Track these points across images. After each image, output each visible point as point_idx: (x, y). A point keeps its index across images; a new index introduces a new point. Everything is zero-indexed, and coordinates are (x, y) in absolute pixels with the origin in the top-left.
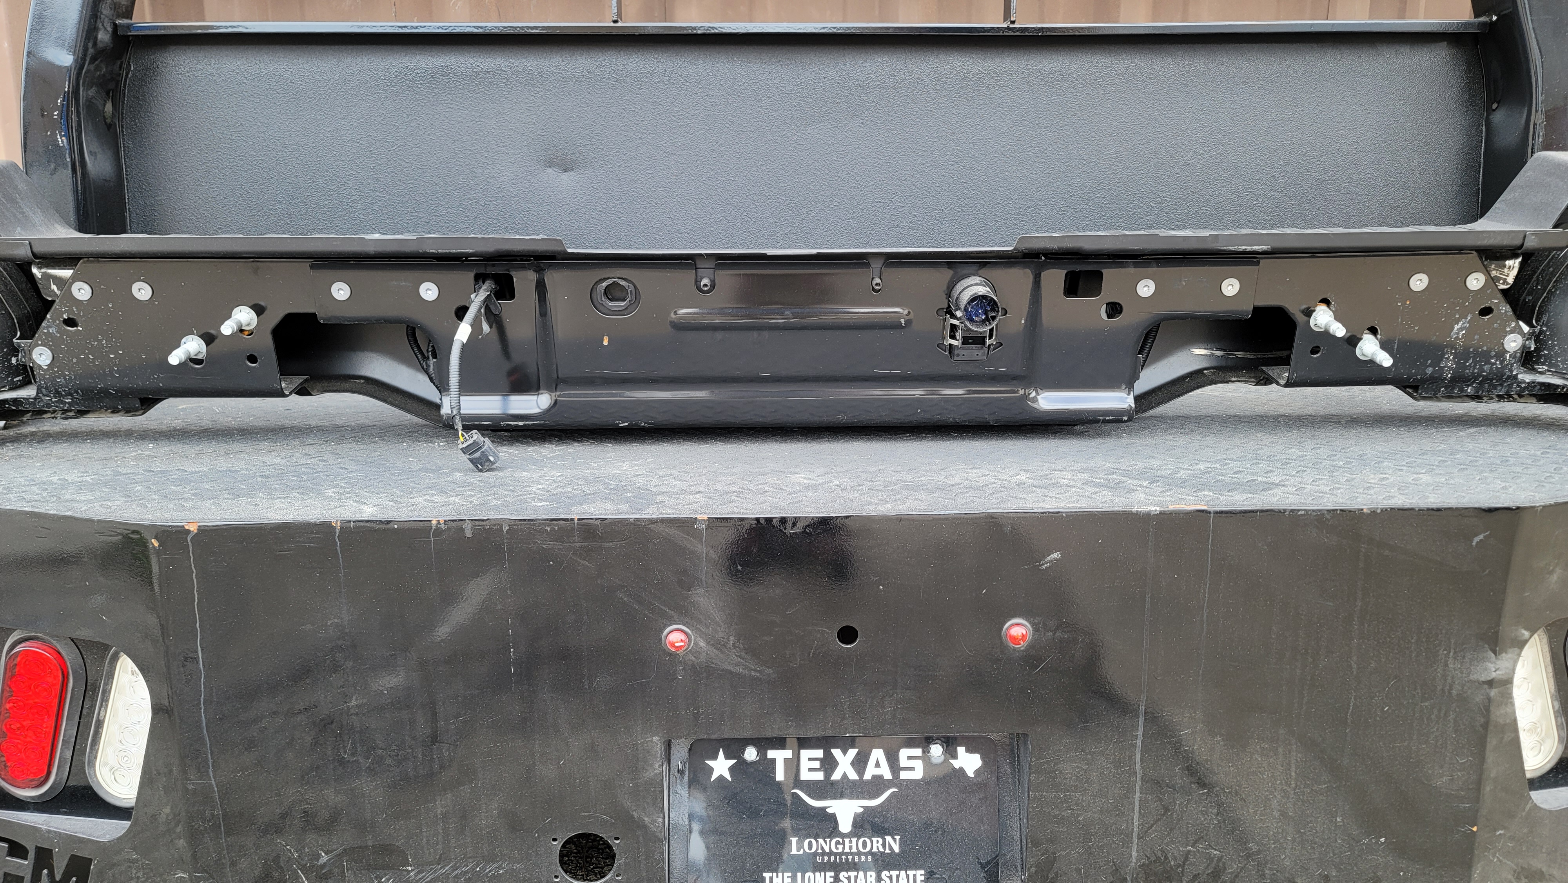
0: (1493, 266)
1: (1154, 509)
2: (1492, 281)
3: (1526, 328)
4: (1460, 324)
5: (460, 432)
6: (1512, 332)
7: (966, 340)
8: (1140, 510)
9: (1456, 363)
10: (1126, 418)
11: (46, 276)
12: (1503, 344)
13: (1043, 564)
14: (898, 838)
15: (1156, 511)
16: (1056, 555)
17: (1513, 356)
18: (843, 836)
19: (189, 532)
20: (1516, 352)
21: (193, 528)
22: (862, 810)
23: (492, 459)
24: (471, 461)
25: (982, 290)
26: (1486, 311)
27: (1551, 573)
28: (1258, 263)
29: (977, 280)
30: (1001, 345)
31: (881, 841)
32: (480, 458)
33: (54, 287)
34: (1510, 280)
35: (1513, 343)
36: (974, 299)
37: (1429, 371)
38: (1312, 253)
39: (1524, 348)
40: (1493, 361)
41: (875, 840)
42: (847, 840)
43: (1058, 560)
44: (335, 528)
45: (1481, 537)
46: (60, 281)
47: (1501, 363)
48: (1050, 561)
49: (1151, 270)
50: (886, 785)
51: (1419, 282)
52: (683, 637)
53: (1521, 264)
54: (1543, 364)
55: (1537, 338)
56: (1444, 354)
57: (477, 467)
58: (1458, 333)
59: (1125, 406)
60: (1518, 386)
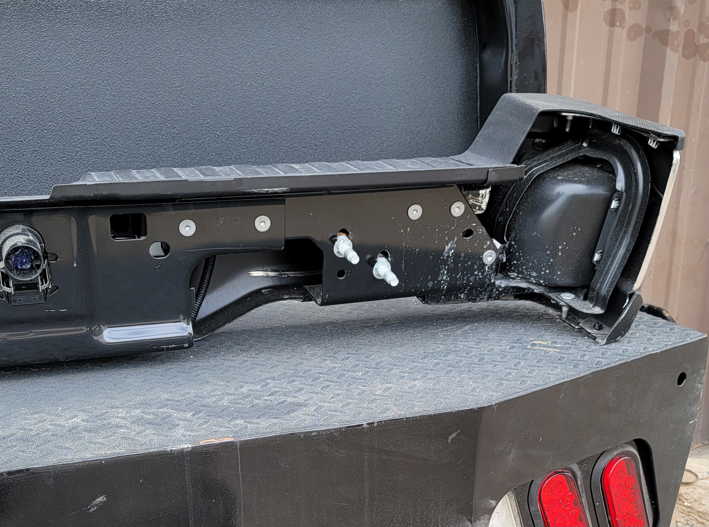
0: (470, 196)
1: (186, 447)
2: (470, 208)
3: (498, 245)
4: (449, 245)
6: (488, 249)
7: (18, 287)
8: (174, 449)
9: (450, 277)
10: (186, 345)
12: (482, 259)
13: (91, 508)
15: (188, 448)
16: (101, 499)
17: (490, 268)
20: (492, 265)
25: (21, 240)
26: (469, 233)
28: (283, 202)
29: (19, 228)
30: (58, 288)
34: (484, 206)
35: (489, 258)
36: (15, 249)
37: (430, 284)
38: (328, 191)
39: (498, 260)
40: (476, 273)
43: (104, 503)
45: (454, 435)
47: (482, 274)
48: (96, 505)
49: (189, 212)
51: (415, 212)
53: (490, 192)
54: (514, 272)
55: (508, 251)
56: (440, 270)
58: (448, 253)
59: (186, 334)
60: (497, 290)
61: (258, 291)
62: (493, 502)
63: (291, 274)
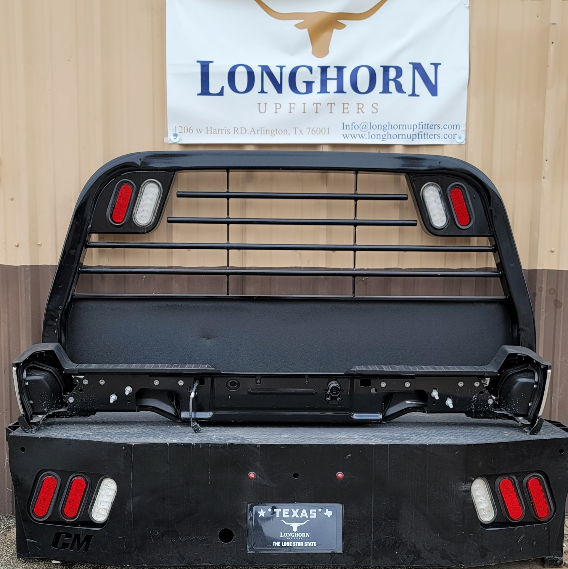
0: (482, 380)
2: (482, 384)
3: (494, 398)
4: (475, 396)
5: (192, 422)
6: (490, 398)
7: (331, 399)
8: (370, 444)
9: (474, 407)
10: (380, 422)
11: (76, 378)
12: (487, 402)
13: (346, 457)
14: (309, 533)
15: (374, 444)
16: (350, 455)
17: (491, 405)
18: (294, 532)
19: (132, 445)
20: (492, 404)
21: (133, 444)
22: (299, 526)
23: (200, 430)
24: (194, 430)
25: (335, 385)
26: (482, 392)
27: (479, 462)
28: (415, 378)
29: (334, 382)
30: (342, 400)
31: (304, 534)
32: (197, 429)
33: (77, 381)
34: (488, 384)
35: (490, 402)
36: (333, 387)
37: (468, 409)
38: (430, 376)
39: (494, 403)
40: (486, 407)
41: (303, 534)
42: (295, 534)
44: (168, 445)
45: (457, 452)
46: (79, 379)
47: (488, 407)
48: (348, 457)
49: (385, 380)
50: (306, 519)
51: (461, 384)
52: (254, 475)
53: (490, 379)
54: (502, 408)
55: (499, 400)
56: (471, 405)
57: (195, 432)
58: (474, 399)
59: (380, 418)
60: (496, 414)
61: (408, 408)
62: (473, 479)
63: (421, 403)
